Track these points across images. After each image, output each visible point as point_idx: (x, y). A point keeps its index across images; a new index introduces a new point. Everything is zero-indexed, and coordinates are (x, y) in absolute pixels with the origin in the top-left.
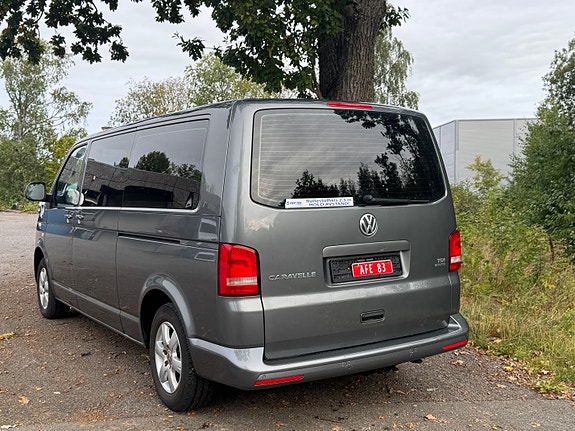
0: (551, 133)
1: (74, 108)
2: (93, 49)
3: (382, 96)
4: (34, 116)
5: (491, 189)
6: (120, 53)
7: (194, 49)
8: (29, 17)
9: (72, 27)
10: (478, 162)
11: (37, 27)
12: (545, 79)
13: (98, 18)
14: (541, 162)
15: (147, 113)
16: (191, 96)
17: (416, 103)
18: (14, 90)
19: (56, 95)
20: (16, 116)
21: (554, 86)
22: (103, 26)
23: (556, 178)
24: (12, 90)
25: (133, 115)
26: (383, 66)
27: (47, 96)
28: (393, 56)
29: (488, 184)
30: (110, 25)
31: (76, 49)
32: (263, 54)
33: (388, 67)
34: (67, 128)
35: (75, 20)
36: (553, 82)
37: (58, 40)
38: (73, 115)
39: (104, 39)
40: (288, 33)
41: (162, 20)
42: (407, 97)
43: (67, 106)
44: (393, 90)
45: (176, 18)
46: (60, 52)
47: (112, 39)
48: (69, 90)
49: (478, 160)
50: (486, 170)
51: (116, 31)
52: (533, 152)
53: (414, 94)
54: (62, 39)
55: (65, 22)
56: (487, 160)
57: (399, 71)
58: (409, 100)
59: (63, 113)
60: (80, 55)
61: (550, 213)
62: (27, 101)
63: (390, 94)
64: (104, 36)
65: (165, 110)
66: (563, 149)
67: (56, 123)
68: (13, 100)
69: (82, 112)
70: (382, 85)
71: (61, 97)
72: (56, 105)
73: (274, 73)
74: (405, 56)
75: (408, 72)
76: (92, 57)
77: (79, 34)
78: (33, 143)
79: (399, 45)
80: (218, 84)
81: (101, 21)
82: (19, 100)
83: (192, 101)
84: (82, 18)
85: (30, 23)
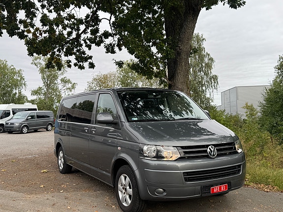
0: (275, 92)
1: (70, 85)
2: (82, 64)
3: (201, 77)
4: (53, 89)
5: (253, 117)
6: (92, 66)
7: (120, 64)
8: (58, 53)
9: (74, 56)
10: (247, 105)
11: (61, 57)
12: (275, 68)
13: (84, 53)
14: (272, 105)
15: (100, 87)
16: (119, 79)
17: (217, 79)
18: (45, 79)
19: (62, 80)
20: (45, 89)
21: (279, 71)
22: (85, 56)
23: (277, 111)
24: (44, 78)
25: (94, 88)
26: (201, 64)
27: (59, 81)
28: (206, 60)
29: (252, 115)
30: (88, 55)
31: (75, 65)
32: (145, 65)
33: (204, 65)
34: (67, 94)
35: (75, 54)
36: (279, 69)
37: (69, 62)
38: (69, 89)
39: (86, 61)
40: (155, 57)
41: (108, 53)
42: (213, 77)
43: (67, 85)
44: (206, 74)
45: (113, 52)
46: (70, 66)
47: (89, 60)
48: (68, 78)
49: (247, 104)
50: (250, 108)
51: (91, 57)
52: (268, 100)
53: (216, 76)
54: (70, 61)
55: (71, 55)
56: (251, 104)
57: (209, 66)
58: (214, 78)
59: (65, 88)
60: (77, 67)
61: (275, 127)
62: (50, 83)
63: (205, 76)
64: (86, 59)
65: (108, 85)
66: (280, 99)
67: (62, 92)
68: (44, 83)
69: (73, 87)
70: (202, 72)
71: (65, 81)
72: (62, 84)
73: (150, 72)
74: (211, 59)
75: (213, 67)
76: (82, 68)
77: (76, 59)
78: (52, 101)
79: (209, 55)
80: (130, 74)
81: (85, 54)
82: (47, 83)
83: (119, 81)
84: (78, 53)
85: (58, 55)
